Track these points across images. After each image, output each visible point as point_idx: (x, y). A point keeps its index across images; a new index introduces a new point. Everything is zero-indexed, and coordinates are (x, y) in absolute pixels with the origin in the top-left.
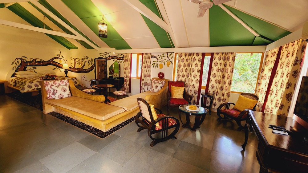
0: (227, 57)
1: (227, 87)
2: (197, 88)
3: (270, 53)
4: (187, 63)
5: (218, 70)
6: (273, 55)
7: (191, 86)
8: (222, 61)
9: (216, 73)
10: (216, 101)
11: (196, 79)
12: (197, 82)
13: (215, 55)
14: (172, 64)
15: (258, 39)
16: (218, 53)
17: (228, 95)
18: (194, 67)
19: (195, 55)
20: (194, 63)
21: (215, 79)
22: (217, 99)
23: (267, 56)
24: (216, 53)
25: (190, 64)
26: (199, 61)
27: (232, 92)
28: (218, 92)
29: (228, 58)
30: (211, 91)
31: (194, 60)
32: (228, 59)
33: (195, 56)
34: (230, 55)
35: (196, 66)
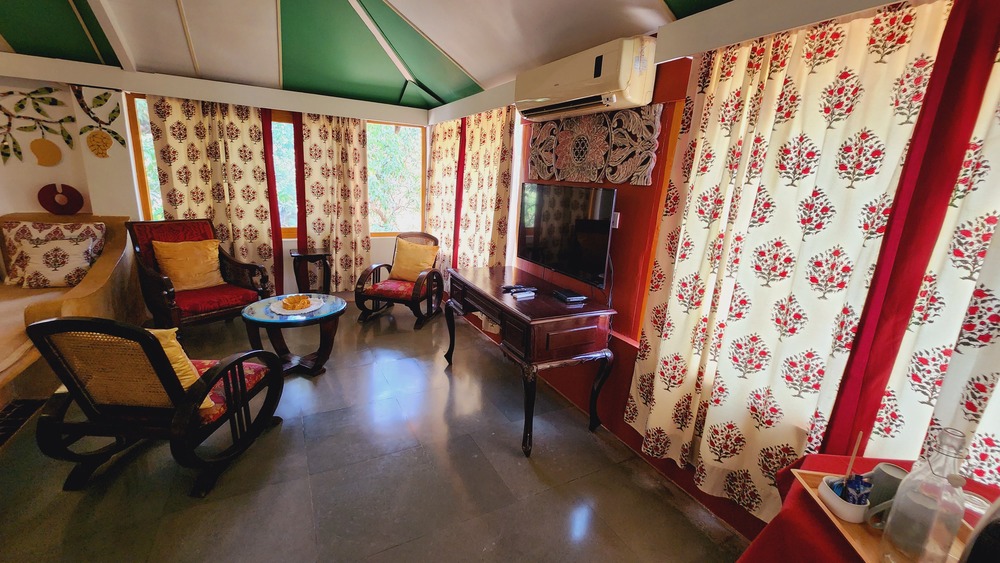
0: (343, 131)
1: (360, 222)
2: (265, 238)
3: (439, 130)
4: (201, 145)
5: (325, 172)
6: (448, 134)
7: (242, 233)
8: (330, 142)
9: (323, 182)
10: (337, 268)
11: (254, 205)
12: (260, 214)
13: (305, 120)
14: (123, 143)
15: (413, 90)
16: (317, 117)
17: (367, 244)
18: (235, 158)
19: (232, 112)
20: (234, 147)
21: (323, 199)
22: (339, 262)
23: (433, 136)
24: (309, 115)
25: (217, 148)
26: (255, 137)
27: (374, 234)
28: (339, 241)
29: (347, 134)
30: (316, 238)
31: (234, 133)
32: (348, 139)
33: (232, 117)
34: (351, 126)
35: (246, 155)
